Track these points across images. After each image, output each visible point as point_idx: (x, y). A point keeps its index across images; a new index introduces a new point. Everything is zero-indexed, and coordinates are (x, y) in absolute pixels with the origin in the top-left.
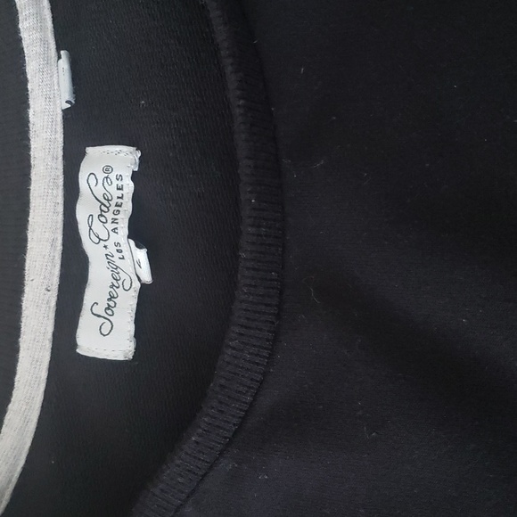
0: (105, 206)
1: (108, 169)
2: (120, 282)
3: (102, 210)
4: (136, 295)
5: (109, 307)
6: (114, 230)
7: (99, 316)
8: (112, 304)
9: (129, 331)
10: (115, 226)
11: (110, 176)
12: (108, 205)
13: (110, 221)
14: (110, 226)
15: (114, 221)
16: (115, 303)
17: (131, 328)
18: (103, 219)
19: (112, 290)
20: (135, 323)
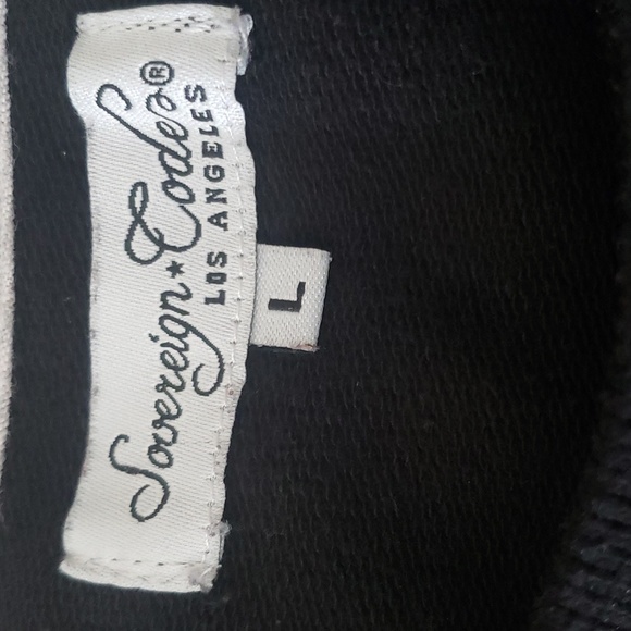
0: (175, 155)
1: (156, 73)
2: (187, 375)
3: (169, 170)
4: (232, 403)
5: (158, 446)
6: (218, 220)
7: (132, 471)
8: (165, 434)
9: (210, 505)
10: (217, 208)
11: (166, 90)
12: (183, 153)
13: (201, 196)
14: (202, 209)
15: (214, 196)
16: (175, 433)
17: (217, 495)
18: (179, 192)
19: (162, 396)
20: (225, 481)
